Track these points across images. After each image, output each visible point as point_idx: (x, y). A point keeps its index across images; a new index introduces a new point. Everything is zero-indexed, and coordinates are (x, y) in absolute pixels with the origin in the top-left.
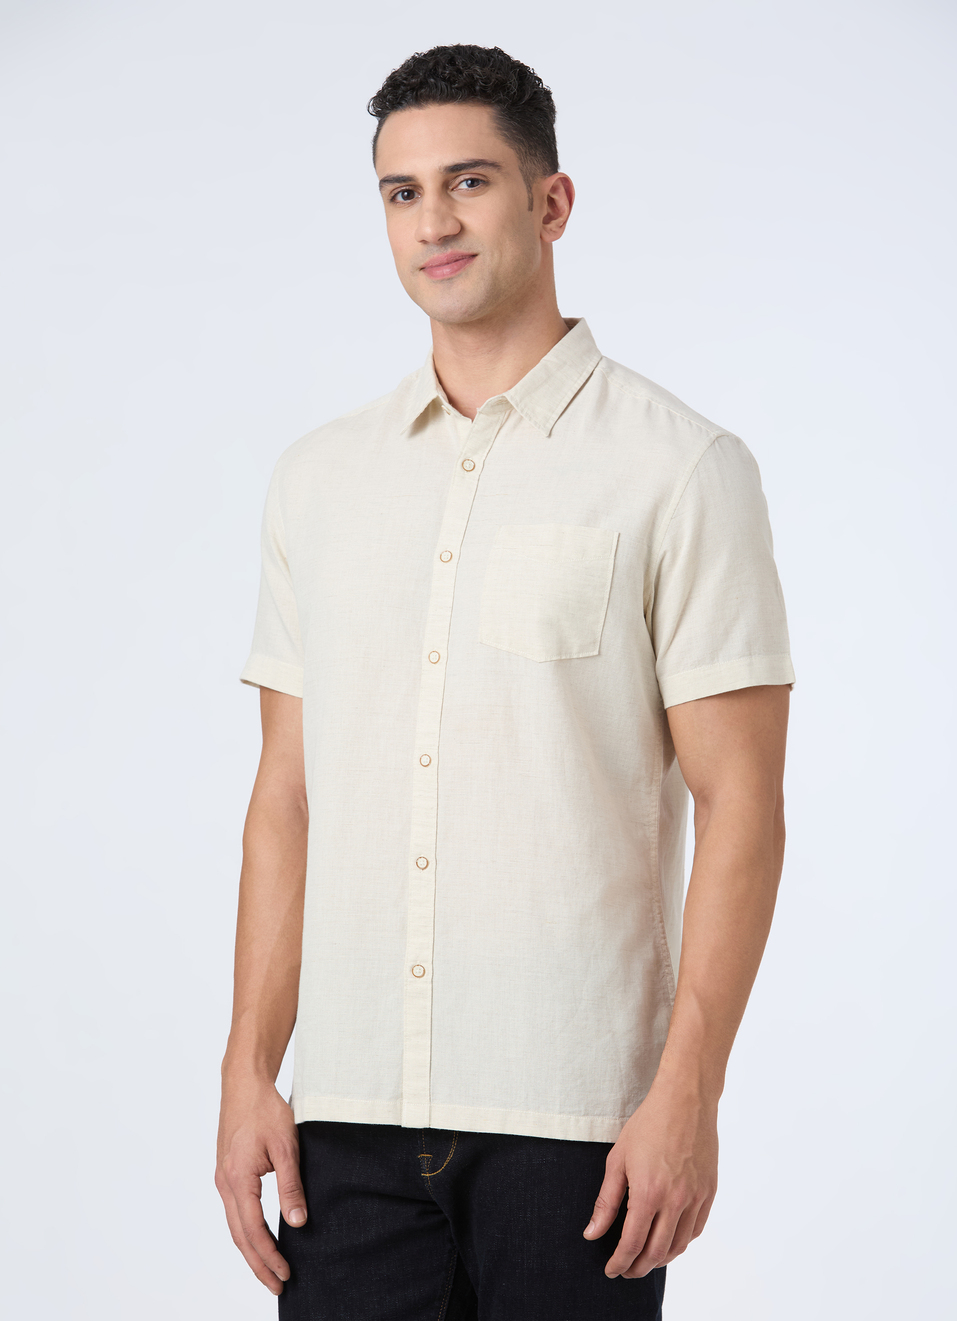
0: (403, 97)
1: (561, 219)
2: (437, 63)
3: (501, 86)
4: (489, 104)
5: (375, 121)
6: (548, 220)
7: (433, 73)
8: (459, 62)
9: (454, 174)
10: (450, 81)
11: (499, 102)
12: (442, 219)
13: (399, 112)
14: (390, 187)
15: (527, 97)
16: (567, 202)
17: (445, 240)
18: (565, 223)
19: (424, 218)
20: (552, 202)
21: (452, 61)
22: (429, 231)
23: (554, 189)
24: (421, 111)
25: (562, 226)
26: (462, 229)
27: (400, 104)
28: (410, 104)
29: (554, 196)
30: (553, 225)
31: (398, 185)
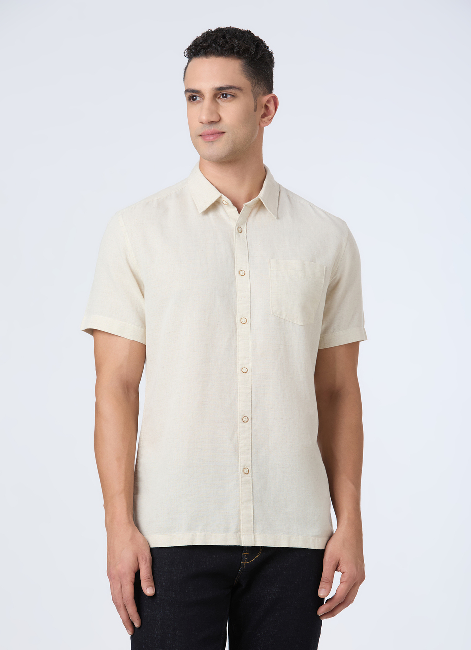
0: (200, 51)
1: (270, 116)
2: (216, 37)
3: (246, 51)
4: (240, 58)
5: (187, 60)
6: (264, 116)
7: (214, 41)
8: (227, 37)
9: (219, 91)
10: (222, 46)
11: (245, 58)
12: (211, 112)
13: (197, 58)
14: (189, 94)
15: (259, 56)
16: (274, 108)
17: (211, 123)
18: (272, 118)
19: (203, 111)
20: (266, 107)
21: (224, 37)
22: (204, 118)
23: (268, 101)
24: (207, 59)
25: (270, 120)
26: (220, 119)
27: (198, 55)
28: (202, 55)
29: (268, 105)
30: (265, 119)
31: (193, 93)
